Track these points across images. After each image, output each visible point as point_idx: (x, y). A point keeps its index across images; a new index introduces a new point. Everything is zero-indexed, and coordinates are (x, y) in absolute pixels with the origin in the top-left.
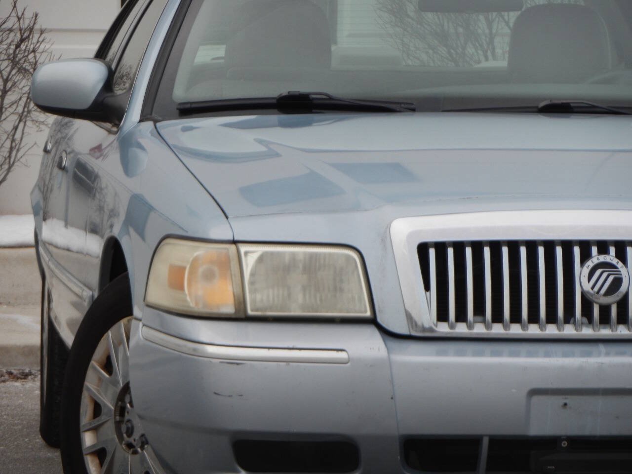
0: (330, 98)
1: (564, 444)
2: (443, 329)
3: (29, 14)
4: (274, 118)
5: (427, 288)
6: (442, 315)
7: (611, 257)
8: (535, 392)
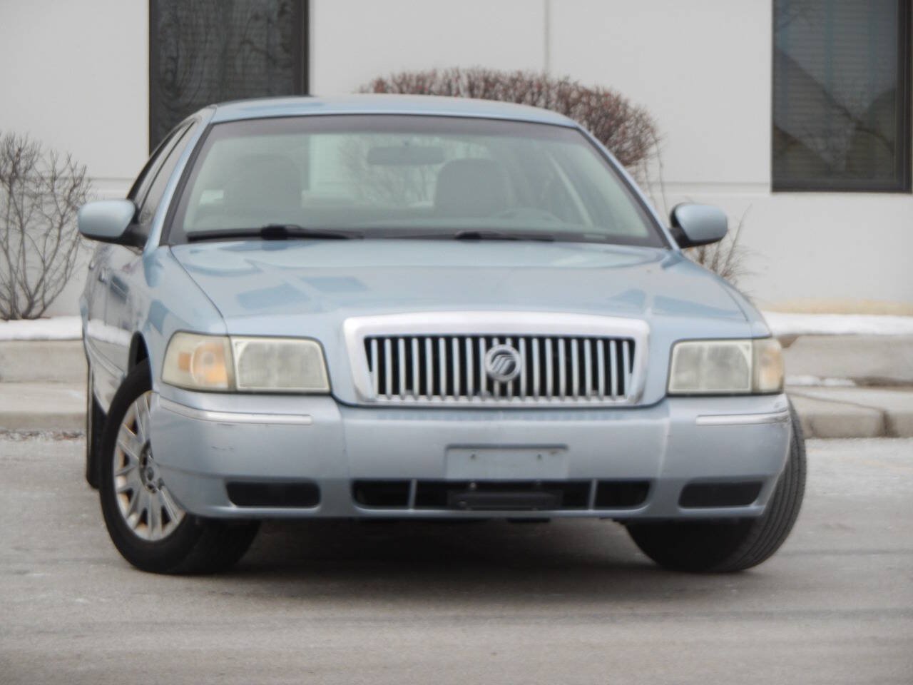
0: (300, 229)
1: (473, 486)
2: (382, 400)
3: (79, 167)
4: (259, 243)
5: (370, 368)
6: (382, 390)
7: (508, 346)
8: (452, 447)
